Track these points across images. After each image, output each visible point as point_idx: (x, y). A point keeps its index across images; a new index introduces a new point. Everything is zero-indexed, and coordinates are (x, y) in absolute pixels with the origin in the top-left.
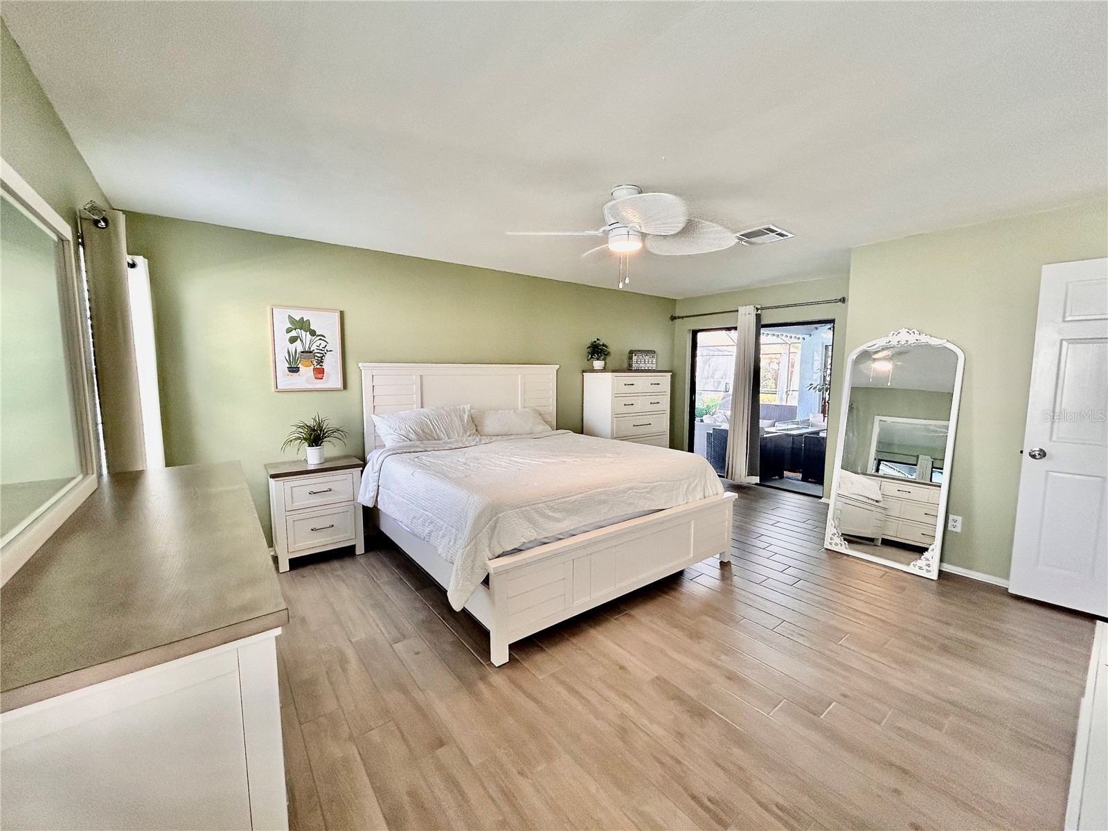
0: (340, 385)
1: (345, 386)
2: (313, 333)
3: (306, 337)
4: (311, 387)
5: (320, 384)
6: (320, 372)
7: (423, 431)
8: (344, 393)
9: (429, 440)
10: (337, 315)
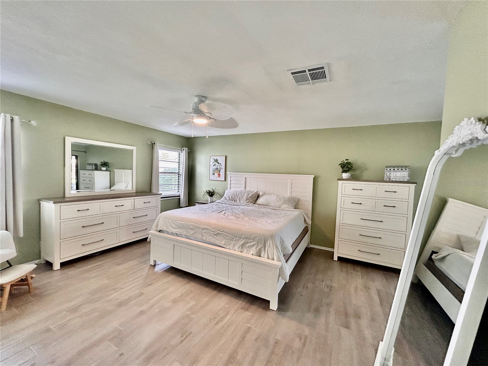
0: (224, 179)
1: (225, 180)
2: (218, 163)
3: (217, 164)
4: (217, 179)
5: (219, 179)
6: (219, 175)
7: (232, 197)
8: (225, 182)
9: (233, 201)
10: (225, 157)
